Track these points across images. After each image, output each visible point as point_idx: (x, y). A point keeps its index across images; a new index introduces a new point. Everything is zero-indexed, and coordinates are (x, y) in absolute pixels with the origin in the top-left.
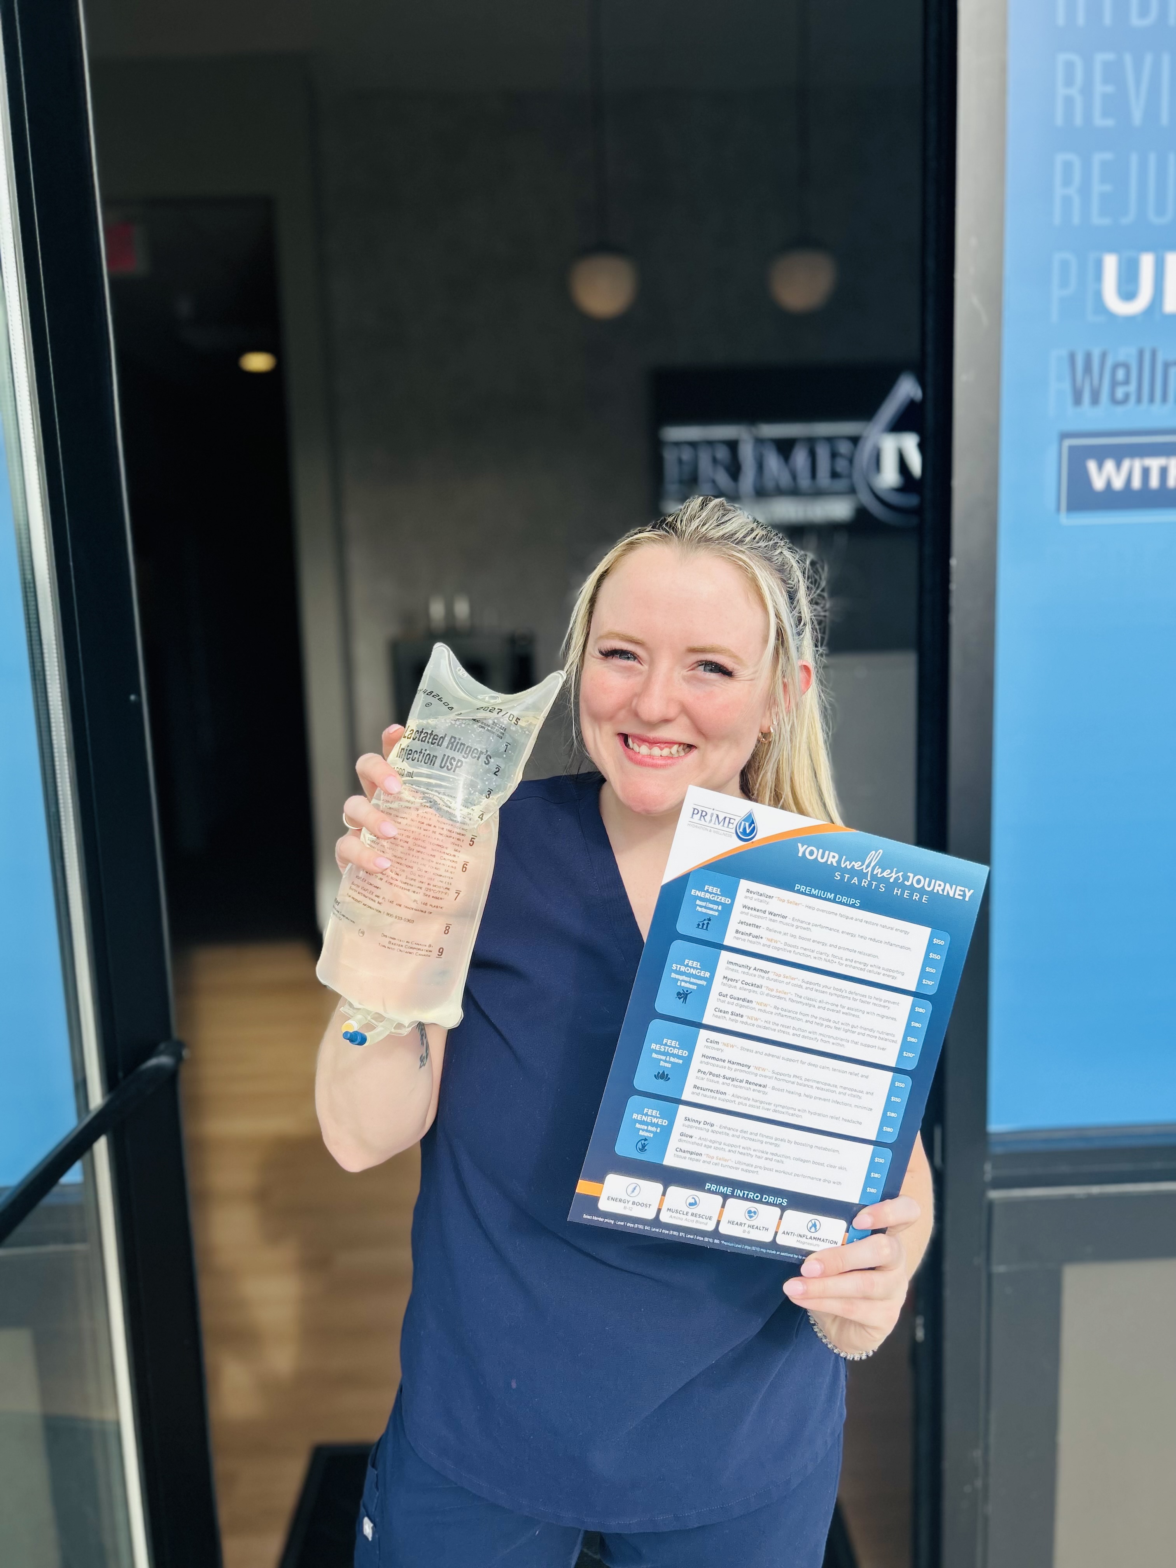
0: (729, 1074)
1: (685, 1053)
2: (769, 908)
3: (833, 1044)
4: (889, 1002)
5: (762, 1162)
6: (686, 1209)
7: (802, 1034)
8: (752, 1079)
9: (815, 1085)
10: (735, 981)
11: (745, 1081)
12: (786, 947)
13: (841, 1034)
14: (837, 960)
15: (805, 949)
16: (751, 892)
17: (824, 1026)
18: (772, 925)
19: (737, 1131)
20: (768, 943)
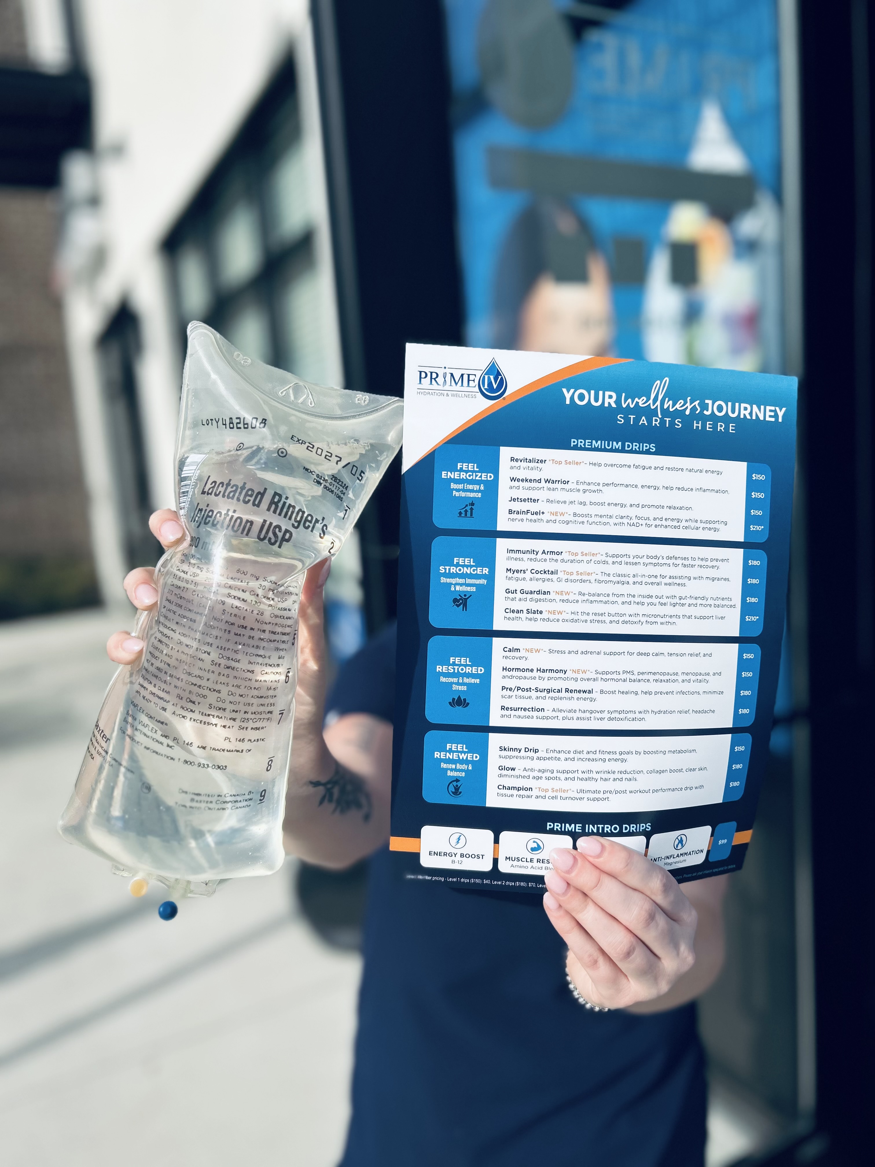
0: (542, 685)
1: (481, 670)
2: (543, 476)
3: (662, 623)
4: (717, 560)
5: (611, 785)
6: (529, 856)
7: (621, 619)
8: (572, 685)
9: (651, 677)
10: (522, 572)
11: (564, 690)
12: (577, 518)
13: (669, 610)
14: (643, 522)
15: (601, 516)
16: (517, 460)
17: (646, 604)
18: (552, 495)
19: (569, 752)
20: (553, 518)
